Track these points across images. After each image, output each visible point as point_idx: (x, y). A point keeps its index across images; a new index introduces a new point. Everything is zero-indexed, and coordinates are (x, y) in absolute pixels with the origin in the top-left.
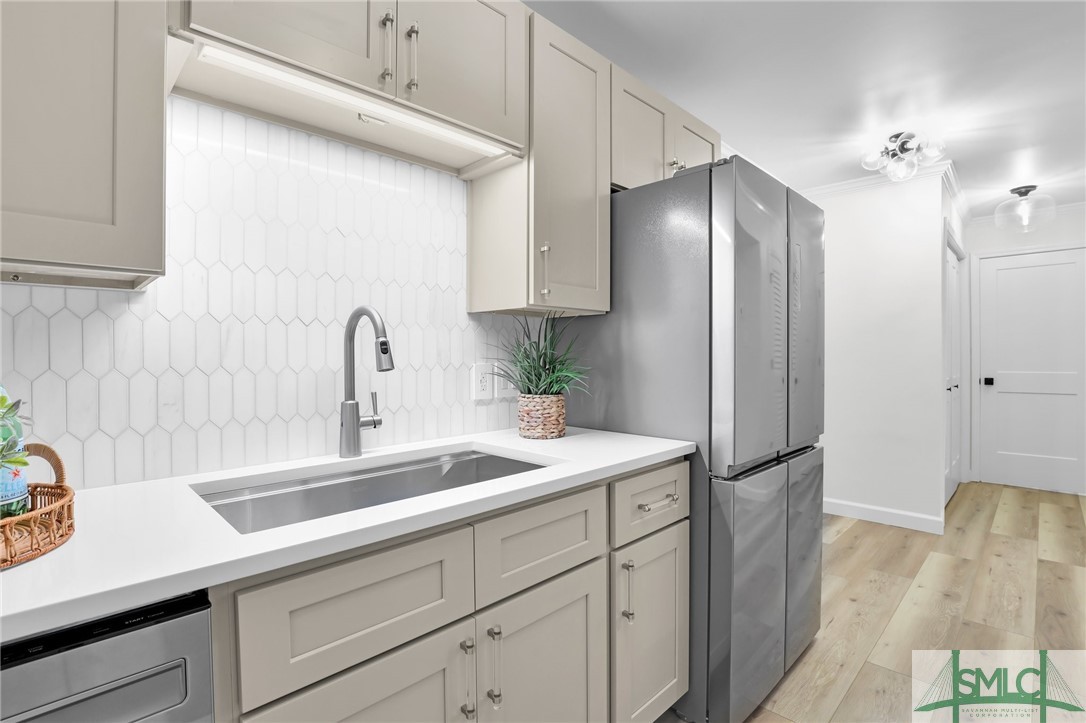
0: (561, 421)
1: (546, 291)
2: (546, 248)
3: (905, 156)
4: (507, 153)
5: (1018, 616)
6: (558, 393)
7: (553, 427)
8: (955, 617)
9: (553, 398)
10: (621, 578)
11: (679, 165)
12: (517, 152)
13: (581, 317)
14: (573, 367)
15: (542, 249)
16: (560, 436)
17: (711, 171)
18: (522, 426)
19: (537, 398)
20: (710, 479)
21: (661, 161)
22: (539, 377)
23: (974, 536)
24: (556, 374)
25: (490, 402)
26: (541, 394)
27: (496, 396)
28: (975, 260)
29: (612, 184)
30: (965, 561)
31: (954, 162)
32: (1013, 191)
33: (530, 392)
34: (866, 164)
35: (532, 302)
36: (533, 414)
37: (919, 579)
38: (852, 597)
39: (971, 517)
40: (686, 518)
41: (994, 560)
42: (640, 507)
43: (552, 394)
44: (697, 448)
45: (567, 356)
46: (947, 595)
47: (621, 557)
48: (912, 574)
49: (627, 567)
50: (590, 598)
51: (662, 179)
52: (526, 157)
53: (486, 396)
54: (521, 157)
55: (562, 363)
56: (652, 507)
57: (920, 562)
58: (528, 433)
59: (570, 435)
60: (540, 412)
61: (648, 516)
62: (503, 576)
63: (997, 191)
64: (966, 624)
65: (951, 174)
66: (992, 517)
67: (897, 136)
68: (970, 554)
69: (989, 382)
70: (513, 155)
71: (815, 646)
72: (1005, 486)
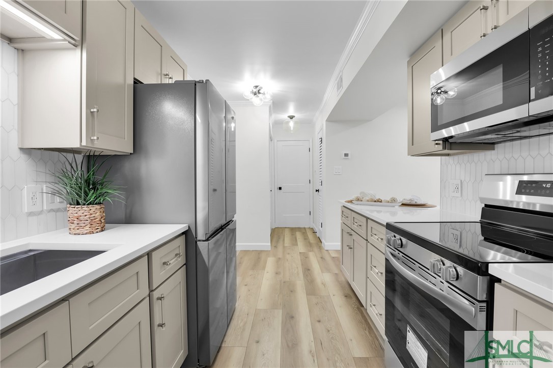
0: (103, 221)
1: (95, 138)
2: (95, 110)
3: (260, 95)
4: (65, 40)
5: (298, 274)
6: (100, 203)
7: (98, 225)
8: (280, 281)
9: (98, 207)
10: (157, 306)
11: (169, 76)
12: (73, 42)
13: (115, 155)
14: (109, 186)
15: (92, 110)
16: (102, 231)
17: (195, 85)
18: (72, 227)
19: (85, 208)
20: (196, 242)
21: (160, 72)
22: (86, 194)
23: (280, 249)
24: (99, 192)
25: (41, 212)
26: (88, 205)
27: (45, 208)
28: (275, 141)
29: (135, 79)
30: (279, 258)
31: (273, 102)
32: (289, 117)
33: (78, 204)
34: (245, 95)
35: (84, 143)
36: (81, 218)
37: (267, 269)
38: (246, 284)
39: (278, 242)
40: (184, 265)
41: (287, 256)
42: (164, 263)
43: (96, 204)
44: (189, 227)
45: (104, 180)
46: (277, 273)
47: (156, 294)
48: (264, 268)
49: (160, 299)
50: (141, 324)
51: (160, 83)
52: (80, 47)
53: (37, 209)
54: (75, 46)
55: (102, 184)
56: (171, 262)
57: (265, 262)
58: (78, 231)
59: (107, 229)
60: (87, 217)
61: (168, 268)
62: (90, 328)
63: (284, 116)
64: (284, 282)
65: (272, 106)
66: (284, 240)
67: (256, 87)
68: (280, 255)
69: (280, 188)
70: (69, 42)
71: (236, 309)
72: (286, 228)
